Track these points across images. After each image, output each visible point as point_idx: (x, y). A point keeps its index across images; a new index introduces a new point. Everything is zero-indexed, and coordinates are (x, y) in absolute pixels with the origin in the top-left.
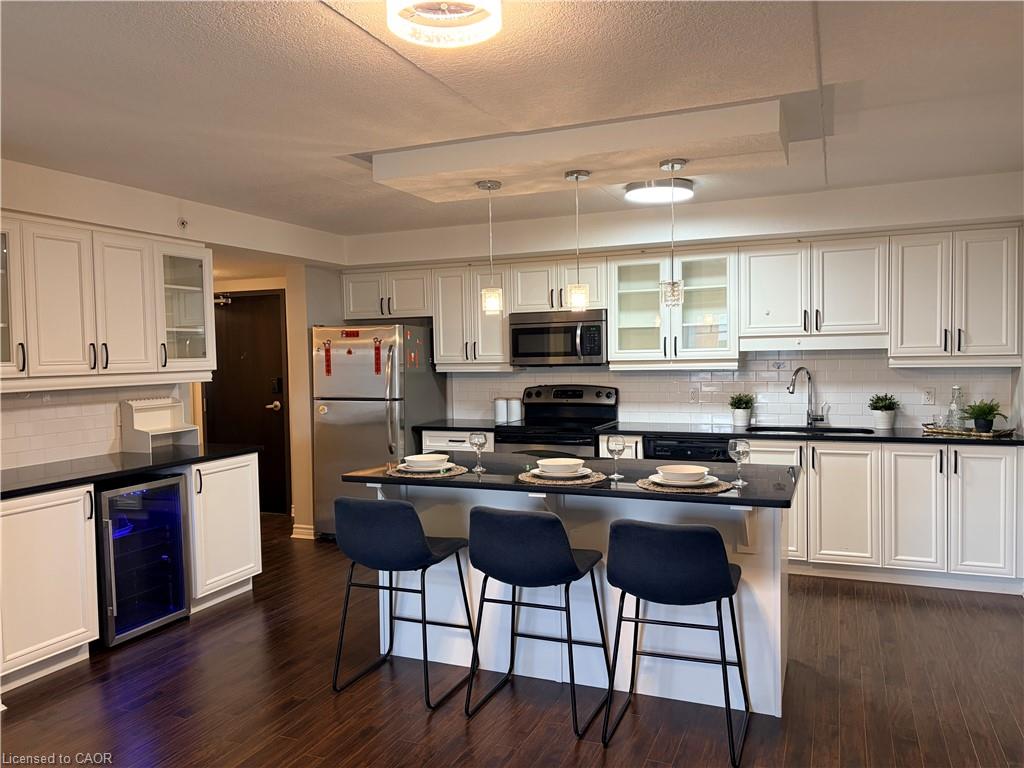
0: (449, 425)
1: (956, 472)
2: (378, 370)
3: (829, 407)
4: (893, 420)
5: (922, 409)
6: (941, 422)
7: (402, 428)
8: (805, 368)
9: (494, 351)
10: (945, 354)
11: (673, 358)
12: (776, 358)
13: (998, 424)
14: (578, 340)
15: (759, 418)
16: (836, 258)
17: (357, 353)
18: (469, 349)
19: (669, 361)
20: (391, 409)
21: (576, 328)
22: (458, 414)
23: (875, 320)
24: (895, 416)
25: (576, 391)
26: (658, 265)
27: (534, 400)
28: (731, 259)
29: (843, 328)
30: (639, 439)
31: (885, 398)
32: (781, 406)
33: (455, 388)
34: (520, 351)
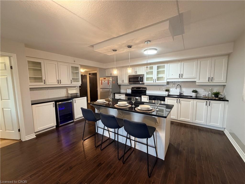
0: (121, 93)
1: (209, 106)
2: (108, 84)
3: (184, 92)
4: (197, 95)
5: (202, 93)
6: (207, 95)
7: (112, 93)
8: (179, 85)
9: (126, 81)
10: (209, 82)
11: (155, 82)
12: (174, 83)
13: (220, 96)
14: (139, 79)
15: (170, 93)
16: (186, 64)
17: (105, 82)
18: (123, 81)
19: (154, 83)
20: (110, 90)
21: (139, 77)
22: (122, 91)
23: (194, 75)
24: (197, 94)
25: (139, 88)
26: (153, 66)
27: (133, 89)
28: (166, 65)
29: (187, 77)
30: (148, 96)
31: (195, 90)
32: (175, 91)
33: (122, 87)
34: (130, 81)
